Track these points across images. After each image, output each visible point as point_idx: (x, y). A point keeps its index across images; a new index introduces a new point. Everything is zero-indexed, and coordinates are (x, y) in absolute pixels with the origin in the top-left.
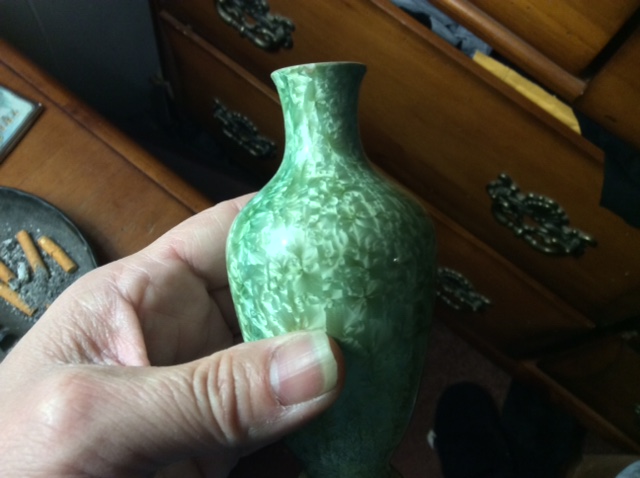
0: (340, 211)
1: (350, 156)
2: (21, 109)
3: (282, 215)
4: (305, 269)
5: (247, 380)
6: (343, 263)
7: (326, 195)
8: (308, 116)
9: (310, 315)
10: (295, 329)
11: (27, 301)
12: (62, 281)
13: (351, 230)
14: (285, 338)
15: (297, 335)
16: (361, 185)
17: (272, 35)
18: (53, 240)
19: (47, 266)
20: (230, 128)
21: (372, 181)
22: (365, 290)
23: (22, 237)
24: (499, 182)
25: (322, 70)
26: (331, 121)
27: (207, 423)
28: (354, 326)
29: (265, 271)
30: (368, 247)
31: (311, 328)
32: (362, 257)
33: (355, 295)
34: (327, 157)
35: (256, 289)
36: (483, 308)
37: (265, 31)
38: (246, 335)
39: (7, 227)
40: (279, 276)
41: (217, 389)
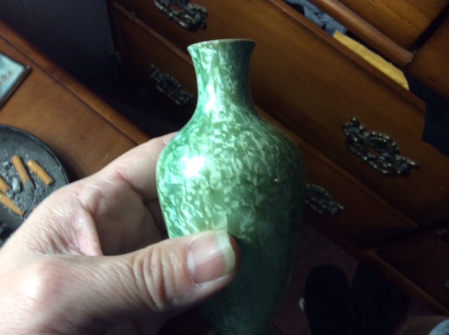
0: (237, 145)
1: (243, 106)
2: (14, 70)
3: (195, 148)
4: (212, 187)
5: (171, 266)
6: (239, 182)
7: (226, 133)
8: (213, 79)
9: (216, 219)
10: (205, 229)
11: (19, 206)
12: (44, 191)
13: (244, 158)
14: (198, 235)
15: (207, 233)
16: (251, 127)
17: (192, 19)
18: (38, 162)
19: (33, 181)
20: (161, 85)
21: (259, 124)
22: (254, 201)
23: (15, 160)
24: (351, 124)
25: (223, 45)
26: (230, 81)
27: (143, 296)
28: (247, 227)
29: (183, 188)
30: (256, 170)
31: (217, 228)
32: (252, 178)
33: (248, 205)
34: (227, 107)
35: (177, 201)
36: (339, 213)
37: (187, 16)
38: (170, 233)
39: (4, 153)
40: (194, 192)
41: (150, 272)
